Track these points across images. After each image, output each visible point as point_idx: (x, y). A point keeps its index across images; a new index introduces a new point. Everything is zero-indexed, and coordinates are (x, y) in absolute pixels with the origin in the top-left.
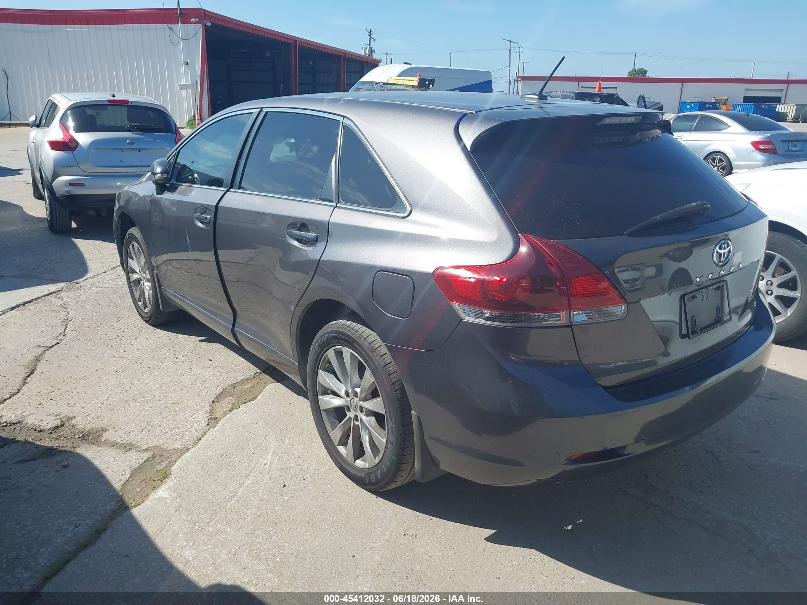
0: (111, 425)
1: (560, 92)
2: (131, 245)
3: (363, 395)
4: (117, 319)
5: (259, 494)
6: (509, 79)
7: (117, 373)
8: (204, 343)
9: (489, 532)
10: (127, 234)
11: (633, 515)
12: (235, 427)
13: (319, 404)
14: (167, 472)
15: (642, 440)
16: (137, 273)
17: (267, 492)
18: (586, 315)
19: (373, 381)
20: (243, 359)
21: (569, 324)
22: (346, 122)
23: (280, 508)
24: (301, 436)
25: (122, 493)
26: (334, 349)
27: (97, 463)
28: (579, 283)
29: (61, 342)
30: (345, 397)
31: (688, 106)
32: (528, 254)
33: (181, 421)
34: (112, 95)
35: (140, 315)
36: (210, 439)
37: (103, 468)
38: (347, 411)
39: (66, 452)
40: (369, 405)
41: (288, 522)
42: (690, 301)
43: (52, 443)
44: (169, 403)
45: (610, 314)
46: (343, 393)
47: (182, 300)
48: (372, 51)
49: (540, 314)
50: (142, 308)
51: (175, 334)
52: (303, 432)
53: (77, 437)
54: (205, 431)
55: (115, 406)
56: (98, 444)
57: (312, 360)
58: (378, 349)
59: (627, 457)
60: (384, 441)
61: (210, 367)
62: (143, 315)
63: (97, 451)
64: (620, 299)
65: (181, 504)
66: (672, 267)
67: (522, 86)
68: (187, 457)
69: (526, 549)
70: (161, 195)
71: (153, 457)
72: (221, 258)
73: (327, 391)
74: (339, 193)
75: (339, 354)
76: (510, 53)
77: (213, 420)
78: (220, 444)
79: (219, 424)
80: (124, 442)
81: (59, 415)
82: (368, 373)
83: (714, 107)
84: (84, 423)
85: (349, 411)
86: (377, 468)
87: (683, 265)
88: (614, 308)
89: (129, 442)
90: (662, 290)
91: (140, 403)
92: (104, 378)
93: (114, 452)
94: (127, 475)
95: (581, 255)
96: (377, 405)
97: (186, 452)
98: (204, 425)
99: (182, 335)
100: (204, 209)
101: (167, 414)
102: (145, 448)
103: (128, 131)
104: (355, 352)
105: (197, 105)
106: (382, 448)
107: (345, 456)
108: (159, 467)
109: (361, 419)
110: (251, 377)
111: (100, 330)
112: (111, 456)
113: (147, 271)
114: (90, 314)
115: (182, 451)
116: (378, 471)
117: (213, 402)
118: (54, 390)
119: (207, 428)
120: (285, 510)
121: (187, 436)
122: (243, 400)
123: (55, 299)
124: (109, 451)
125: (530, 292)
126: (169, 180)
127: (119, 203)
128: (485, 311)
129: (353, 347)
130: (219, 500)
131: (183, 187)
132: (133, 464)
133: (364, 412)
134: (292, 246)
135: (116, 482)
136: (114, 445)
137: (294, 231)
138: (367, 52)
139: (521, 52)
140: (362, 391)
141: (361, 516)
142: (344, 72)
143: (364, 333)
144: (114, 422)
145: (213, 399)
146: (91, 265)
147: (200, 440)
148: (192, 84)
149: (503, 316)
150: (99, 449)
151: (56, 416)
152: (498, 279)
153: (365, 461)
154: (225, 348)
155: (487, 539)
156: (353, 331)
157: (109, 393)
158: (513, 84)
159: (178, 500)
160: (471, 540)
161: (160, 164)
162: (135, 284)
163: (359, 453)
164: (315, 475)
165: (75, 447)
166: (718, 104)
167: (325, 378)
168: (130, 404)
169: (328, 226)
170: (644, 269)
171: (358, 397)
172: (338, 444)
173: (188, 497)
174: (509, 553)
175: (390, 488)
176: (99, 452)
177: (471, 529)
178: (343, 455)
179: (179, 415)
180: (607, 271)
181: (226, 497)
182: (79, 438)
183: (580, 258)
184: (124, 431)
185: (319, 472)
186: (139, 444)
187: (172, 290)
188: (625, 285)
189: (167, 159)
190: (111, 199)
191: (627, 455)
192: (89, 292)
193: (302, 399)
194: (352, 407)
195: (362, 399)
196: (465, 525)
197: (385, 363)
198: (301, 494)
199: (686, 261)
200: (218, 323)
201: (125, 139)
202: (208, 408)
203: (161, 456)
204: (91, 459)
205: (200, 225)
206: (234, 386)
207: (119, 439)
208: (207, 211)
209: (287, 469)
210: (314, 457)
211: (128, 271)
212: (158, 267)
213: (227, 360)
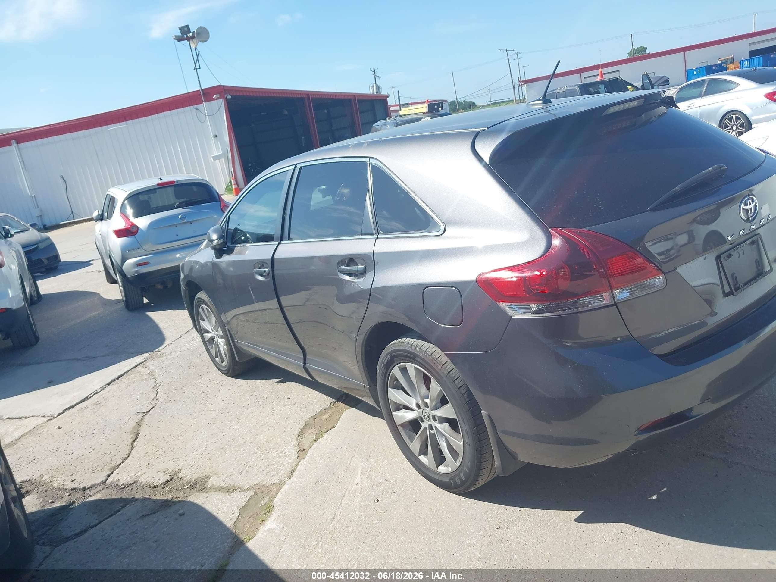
0: (213, 472)
1: (564, 87)
2: (200, 308)
3: (433, 404)
4: (199, 377)
5: (357, 512)
6: (512, 85)
7: (209, 425)
8: (280, 384)
9: (577, 513)
10: (196, 299)
11: (717, 476)
12: (322, 455)
13: (394, 420)
14: (270, 506)
15: (707, 400)
16: (210, 332)
17: (363, 509)
18: (627, 291)
19: (439, 389)
20: (317, 392)
21: (614, 303)
22: (373, 162)
23: (378, 522)
24: (383, 453)
25: (235, 531)
26: (399, 367)
27: (208, 507)
28: (615, 263)
29: (155, 406)
30: (417, 409)
31: (695, 73)
32: (562, 246)
33: (274, 458)
34: (160, 179)
35: (219, 370)
36: (302, 469)
37: (215, 511)
38: (422, 422)
39: (179, 502)
40: (441, 412)
41: (388, 533)
42: (727, 260)
43: (167, 496)
44: (260, 443)
45: (650, 286)
46: (414, 406)
47: (254, 348)
48: (378, 88)
49: (585, 298)
50: (219, 362)
51: (253, 381)
52: (384, 450)
53: (187, 487)
54: (297, 463)
55: (213, 455)
56: (205, 491)
57: (380, 381)
58: (439, 359)
59: (695, 418)
60: (461, 444)
61: (290, 404)
62: (221, 368)
63: (206, 496)
64: (657, 271)
65: (289, 532)
66: (702, 231)
67: (526, 88)
68: (286, 489)
69: (616, 523)
70: (221, 258)
71: (255, 495)
72: (283, 304)
73: (400, 407)
74: (377, 226)
75: (404, 370)
76: (509, 61)
77: (302, 452)
78: (312, 472)
79: (308, 454)
80: (227, 485)
81: (167, 471)
82: (434, 383)
83: (721, 68)
84: (190, 474)
85: (423, 421)
86: (460, 470)
87: (713, 227)
88: (653, 280)
89: (232, 484)
90: (698, 254)
91: (234, 448)
92: (199, 432)
93: (220, 495)
94: (236, 514)
95: (611, 237)
96: (448, 411)
97: (284, 485)
98: (295, 457)
99: (259, 380)
100: (262, 263)
101: (260, 454)
102: (247, 488)
103: (178, 207)
104: (418, 365)
105: (232, 172)
106: (460, 451)
107: (427, 464)
108: (263, 503)
109: (436, 427)
110: (328, 407)
111: (187, 389)
112: (219, 499)
113: (219, 329)
114: (175, 377)
115: (280, 485)
116: (461, 473)
117: (299, 435)
118: (158, 449)
119: (298, 460)
120: (383, 522)
121: (282, 470)
122: (324, 429)
123: (143, 369)
124: (216, 495)
125: (571, 280)
126: (225, 244)
127: (183, 273)
128: (532, 305)
129: (415, 362)
130: (322, 523)
131: (239, 247)
132: (240, 503)
133: (437, 420)
134: (344, 281)
135: (228, 521)
136: (220, 489)
137: (344, 267)
138: (375, 90)
139: (519, 58)
140: (431, 401)
141: (453, 517)
142: (357, 113)
143: (423, 347)
144: (215, 469)
145: (298, 433)
146: (167, 333)
147: (294, 472)
148: (224, 154)
149: (550, 307)
150: (207, 495)
151: (165, 472)
152: (538, 273)
153: (447, 466)
154: (299, 385)
155: (577, 520)
156: (413, 347)
157: (206, 444)
158: (518, 89)
159: (285, 529)
160: (561, 524)
161: (215, 231)
162: (209, 342)
163: (440, 459)
164: (403, 487)
165: (186, 497)
166: (725, 65)
167: (395, 395)
168: (226, 451)
169: (374, 257)
170: (676, 237)
171: (428, 407)
172: (419, 454)
173: (293, 525)
174: (600, 530)
175: (475, 487)
176: (207, 497)
177: (559, 513)
178: (426, 464)
179: (270, 453)
180: (639, 248)
181: (327, 519)
182: (188, 488)
183: (611, 240)
184: (225, 476)
185: (406, 483)
186: (241, 484)
187: (245, 341)
188: (659, 258)
189: (220, 225)
190: (176, 271)
191: (696, 416)
192: (170, 357)
193: (377, 419)
194: (425, 418)
195: (433, 409)
196: (552, 511)
197: (448, 371)
198: (394, 505)
199: (716, 222)
200: (290, 362)
201: (176, 216)
202: (295, 442)
203: (262, 492)
204: (202, 505)
205: (260, 278)
206: (314, 418)
207: (223, 483)
208: (264, 264)
209: (377, 485)
210: (399, 471)
211: (202, 331)
212: (228, 323)
213: (303, 395)
